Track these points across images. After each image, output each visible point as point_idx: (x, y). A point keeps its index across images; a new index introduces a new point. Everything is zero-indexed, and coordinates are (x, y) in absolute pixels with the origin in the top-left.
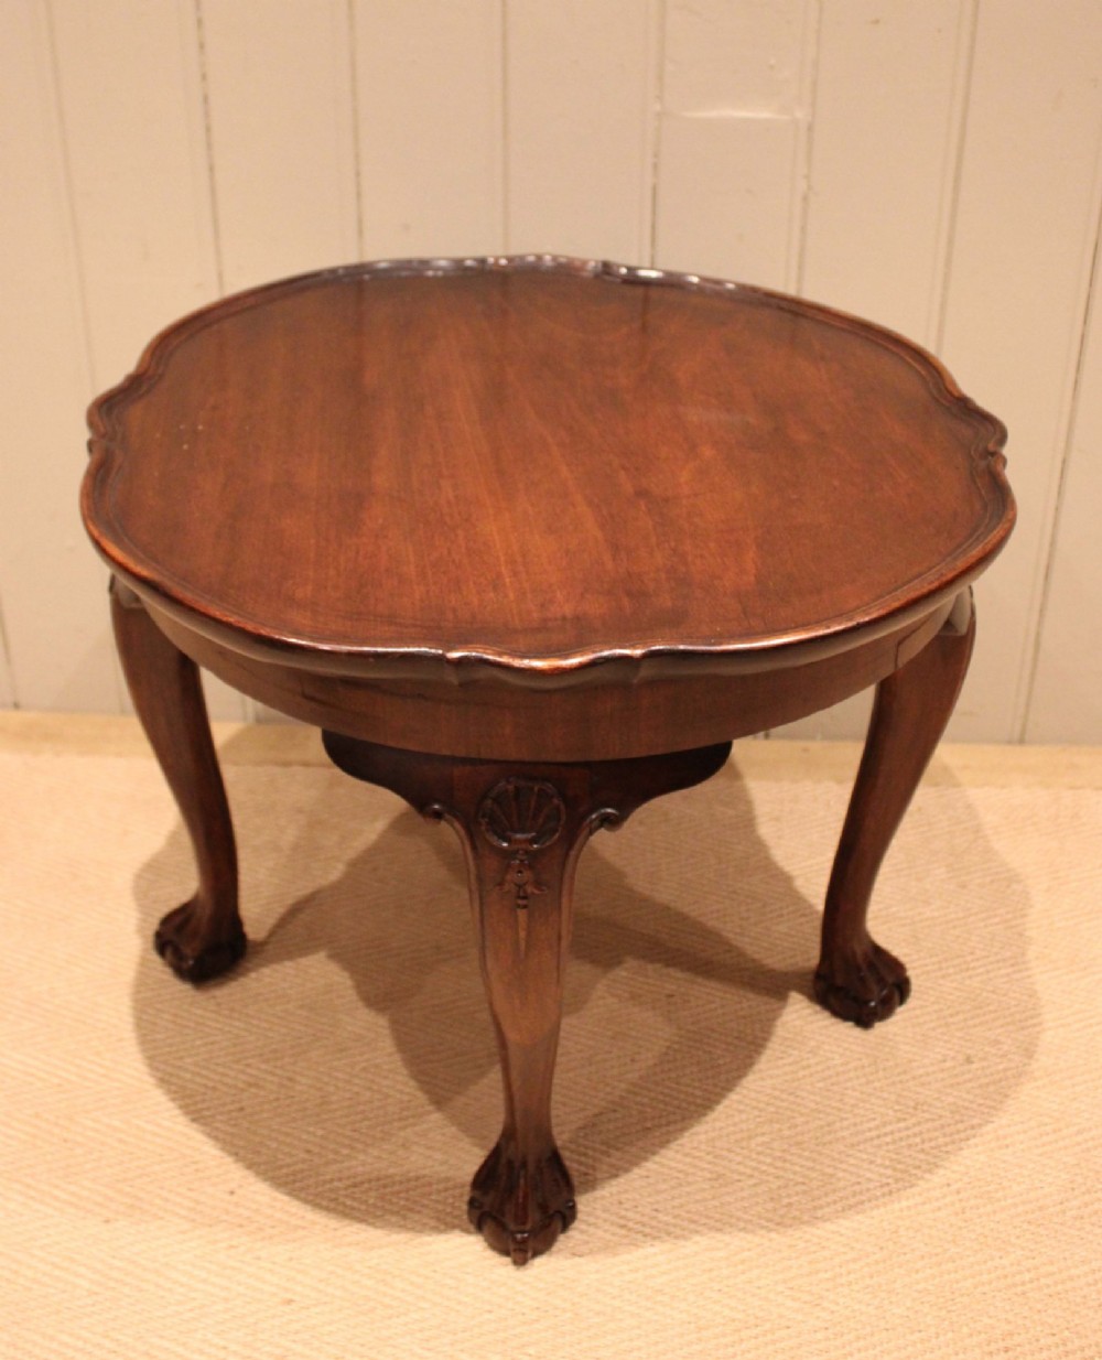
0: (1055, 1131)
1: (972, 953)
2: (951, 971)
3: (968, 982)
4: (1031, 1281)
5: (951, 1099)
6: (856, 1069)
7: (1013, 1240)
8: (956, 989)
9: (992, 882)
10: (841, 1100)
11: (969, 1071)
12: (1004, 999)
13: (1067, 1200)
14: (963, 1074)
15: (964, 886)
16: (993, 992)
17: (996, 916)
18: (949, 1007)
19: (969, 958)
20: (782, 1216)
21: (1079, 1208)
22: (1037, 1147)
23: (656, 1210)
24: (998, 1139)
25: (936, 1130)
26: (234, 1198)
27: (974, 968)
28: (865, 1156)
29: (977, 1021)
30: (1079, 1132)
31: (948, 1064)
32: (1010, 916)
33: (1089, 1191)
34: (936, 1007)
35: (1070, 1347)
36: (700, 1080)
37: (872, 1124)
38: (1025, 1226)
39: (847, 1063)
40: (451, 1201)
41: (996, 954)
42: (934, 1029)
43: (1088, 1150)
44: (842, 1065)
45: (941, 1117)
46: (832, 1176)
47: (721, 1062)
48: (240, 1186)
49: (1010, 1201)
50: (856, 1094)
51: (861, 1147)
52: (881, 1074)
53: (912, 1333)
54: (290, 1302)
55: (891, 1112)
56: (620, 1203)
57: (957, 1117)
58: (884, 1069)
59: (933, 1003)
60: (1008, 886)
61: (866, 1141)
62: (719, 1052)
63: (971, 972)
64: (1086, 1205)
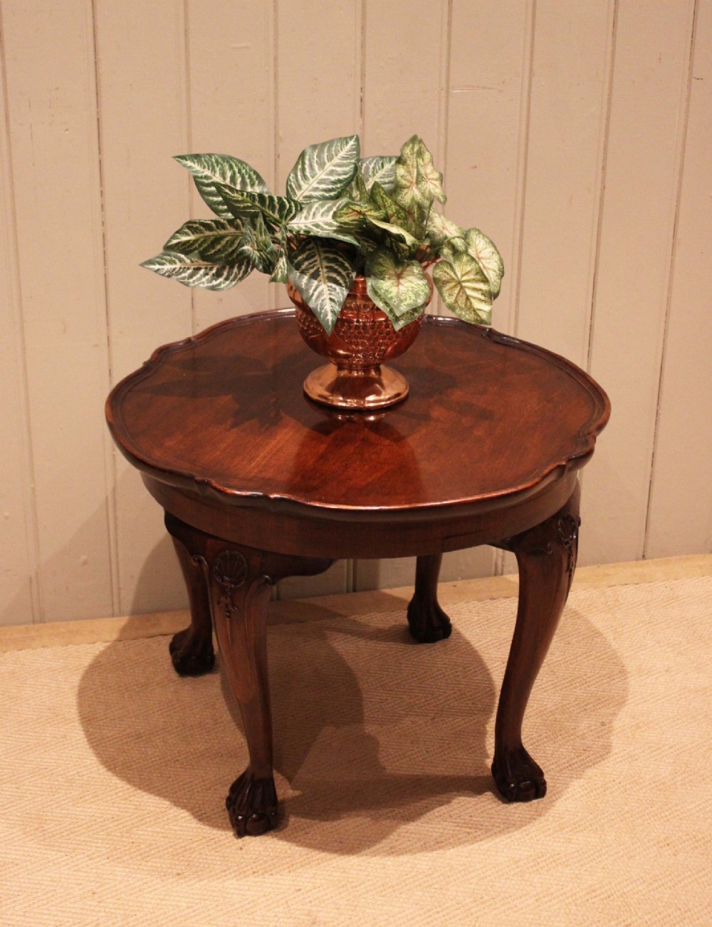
0: (658, 749)
1: (585, 675)
2: (578, 685)
3: (588, 689)
4: (670, 814)
5: (601, 743)
6: (546, 737)
7: (655, 799)
8: (583, 693)
9: (583, 639)
10: (544, 753)
11: (605, 729)
12: (609, 694)
13: (674, 778)
14: (602, 731)
15: (569, 644)
16: (603, 691)
17: (591, 655)
18: (583, 702)
19: (585, 678)
20: (536, 808)
21: (682, 780)
22: (652, 757)
23: (471, 816)
24: (631, 757)
25: (598, 758)
26: (244, 851)
27: (589, 682)
28: (566, 775)
29: (600, 706)
30: (671, 748)
31: (593, 728)
32: (598, 654)
33: (684, 772)
34: (576, 703)
35: (697, 838)
36: (467, 755)
37: (565, 761)
38: (658, 792)
39: (541, 735)
40: (361, 830)
41: (598, 673)
42: (579, 713)
43: (678, 755)
44: (538, 736)
45: (598, 752)
46: (553, 787)
47: (474, 745)
48: (244, 845)
49: (647, 783)
50: (552, 749)
51: (563, 772)
52: (560, 737)
53: (620, 846)
54: (299, 890)
55: (573, 754)
56: (451, 816)
57: (607, 751)
58: (561, 735)
59: (574, 701)
60: (593, 640)
61: (564, 769)
62: (471, 741)
63: (588, 684)
64: (685, 778)
